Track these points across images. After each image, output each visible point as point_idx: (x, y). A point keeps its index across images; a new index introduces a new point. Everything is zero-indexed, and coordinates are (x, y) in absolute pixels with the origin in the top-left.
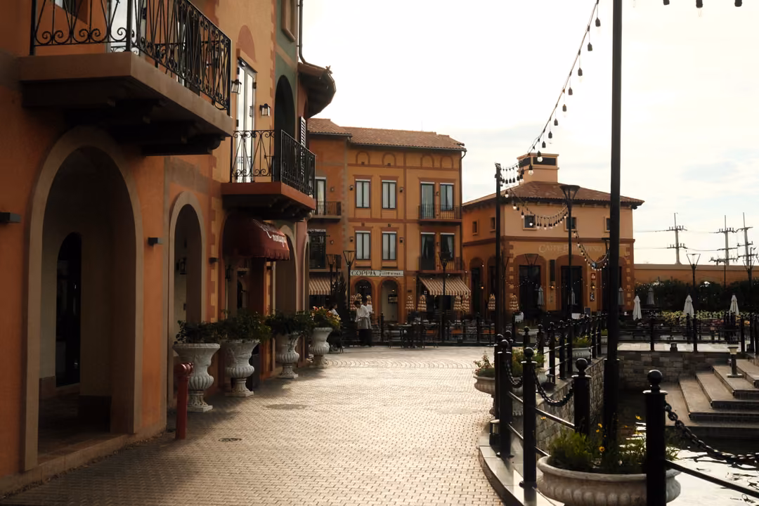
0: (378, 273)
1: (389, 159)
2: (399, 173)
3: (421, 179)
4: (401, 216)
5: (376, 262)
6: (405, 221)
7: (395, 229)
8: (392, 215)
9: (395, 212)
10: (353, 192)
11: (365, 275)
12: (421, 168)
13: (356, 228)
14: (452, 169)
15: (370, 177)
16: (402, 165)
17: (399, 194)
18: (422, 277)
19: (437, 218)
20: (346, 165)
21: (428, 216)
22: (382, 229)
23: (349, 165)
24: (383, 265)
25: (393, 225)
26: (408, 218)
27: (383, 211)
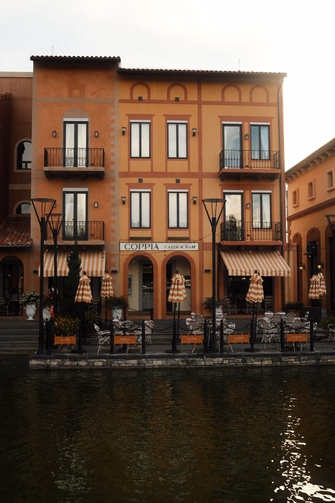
0: (162, 246)
1: (177, 92)
2: (192, 110)
3: (222, 118)
4: (195, 169)
5: (159, 231)
6: (200, 175)
7: (187, 186)
8: (181, 167)
9: (185, 163)
10: (126, 138)
11: (142, 249)
12: (223, 103)
13: (130, 186)
14: (267, 104)
15: (150, 117)
16: (196, 99)
17: (191, 139)
18: (224, 251)
19: (246, 170)
20: (117, 101)
21: (232, 166)
22: (168, 186)
23: (121, 101)
24: (169, 236)
25: (183, 181)
26: (204, 170)
27: (169, 162)
